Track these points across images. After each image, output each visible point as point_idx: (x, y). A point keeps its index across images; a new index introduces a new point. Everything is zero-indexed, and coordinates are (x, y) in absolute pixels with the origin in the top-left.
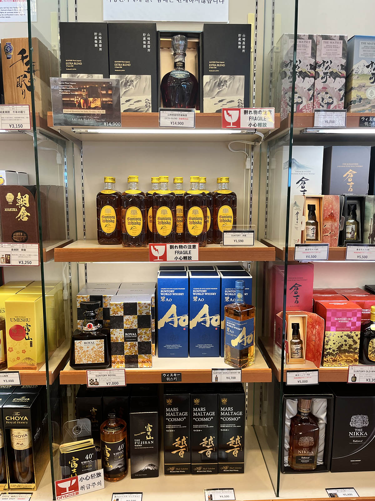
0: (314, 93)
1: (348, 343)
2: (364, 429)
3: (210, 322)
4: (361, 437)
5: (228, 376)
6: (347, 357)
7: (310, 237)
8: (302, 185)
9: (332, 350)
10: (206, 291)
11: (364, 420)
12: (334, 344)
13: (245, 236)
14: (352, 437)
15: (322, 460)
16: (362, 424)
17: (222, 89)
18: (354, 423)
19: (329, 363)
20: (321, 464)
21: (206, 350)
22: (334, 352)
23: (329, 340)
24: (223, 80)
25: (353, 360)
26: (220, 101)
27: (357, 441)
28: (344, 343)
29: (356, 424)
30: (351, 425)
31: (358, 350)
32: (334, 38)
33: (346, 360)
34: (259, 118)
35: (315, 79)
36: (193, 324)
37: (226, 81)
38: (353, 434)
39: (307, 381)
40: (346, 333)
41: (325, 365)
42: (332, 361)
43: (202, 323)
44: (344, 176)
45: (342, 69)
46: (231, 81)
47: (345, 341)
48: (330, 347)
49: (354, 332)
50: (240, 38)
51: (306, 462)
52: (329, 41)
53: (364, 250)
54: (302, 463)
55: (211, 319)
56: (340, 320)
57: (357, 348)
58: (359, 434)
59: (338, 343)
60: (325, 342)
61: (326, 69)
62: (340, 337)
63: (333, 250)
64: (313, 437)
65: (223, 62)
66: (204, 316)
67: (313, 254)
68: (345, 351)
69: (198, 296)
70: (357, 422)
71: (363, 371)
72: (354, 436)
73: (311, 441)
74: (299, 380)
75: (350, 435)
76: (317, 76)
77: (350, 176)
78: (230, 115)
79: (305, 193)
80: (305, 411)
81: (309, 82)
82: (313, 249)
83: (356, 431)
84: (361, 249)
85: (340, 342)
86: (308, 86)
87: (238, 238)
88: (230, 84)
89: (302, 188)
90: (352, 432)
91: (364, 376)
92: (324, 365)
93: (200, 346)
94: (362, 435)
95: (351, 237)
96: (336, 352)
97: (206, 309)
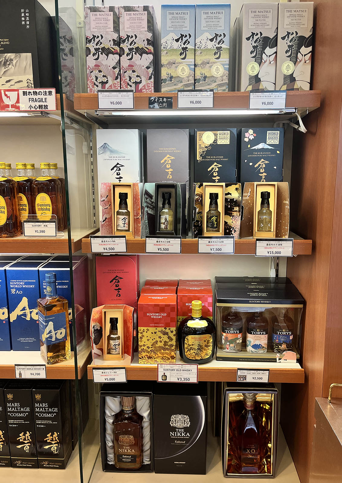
0: (120, 71)
1: (163, 340)
2: (186, 429)
3: (31, 315)
4: (183, 437)
5: (32, 372)
6: (163, 354)
7: (121, 228)
8: (117, 171)
9: (146, 346)
10: (24, 283)
11: (185, 420)
12: (148, 340)
13: (47, 226)
14: (174, 437)
15: (149, 460)
16: (183, 425)
17: (9, 68)
18: (174, 422)
19: (144, 361)
20: (148, 463)
21: (28, 344)
22: (149, 349)
23: (143, 336)
24: (8, 58)
25: (169, 357)
26: (7, 82)
27: (179, 442)
28: (159, 340)
29: (177, 425)
30: (172, 425)
31: (174, 347)
32: (138, 9)
33: (162, 357)
34: (39, 99)
35: (120, 56)
36: (13, 317)
37: (11, 60)
38: (175, 434)
39: (114, 379)
40: (160, 329)
41: (141, 362)
42: (147, 358)
43: (22, 316)
44: (162, 162)
45: (148, 44)
46: (17, 59)
47: (160, 337)
48: (144, 344)
49: (169, 328)
50: (23, 14)
51: (127, 461)
52: (132, 12)
53: (164, 242)
54: (124, 462)
55: (31, 312)
56: (153, 316)
57: (173, 345)
58: (181, 434)
59: (153, 340)
60: (139, 338)
61: (130, 45)
62: (154, 333)
63: (133, 242)
64: (133, 436)
65: (7, 40)
66: (24, 309)
67: (110, 247)
68: (160, 348)
69: (15, 288)
70: (177, 422)
71: (173, 370)
72: (176, 436)
73: (131, 439)
74: (106, 377)
75: (171, 435)
76: (122, 53)
77: (168, 162)
78: (8, 97)
79: (121, 180)
80: (127, 409)
81: (113, 59)
82: (110, 241)
83: (177, 431)
84: (161, 241)
85: (154, 339)
86: (113, 64)
87: (39, 229)
88: (16, 63)
89: (117, 174)
90: (173, 433)
91: (174, 375)
92: (139, 362)
93: (22, 340)
94: (184, 436)
95: (165, 228)
96: (151, 349)
97: (24, 302)
